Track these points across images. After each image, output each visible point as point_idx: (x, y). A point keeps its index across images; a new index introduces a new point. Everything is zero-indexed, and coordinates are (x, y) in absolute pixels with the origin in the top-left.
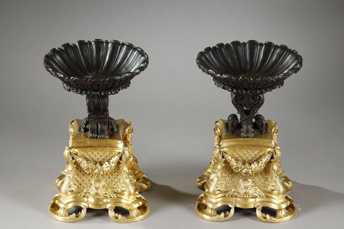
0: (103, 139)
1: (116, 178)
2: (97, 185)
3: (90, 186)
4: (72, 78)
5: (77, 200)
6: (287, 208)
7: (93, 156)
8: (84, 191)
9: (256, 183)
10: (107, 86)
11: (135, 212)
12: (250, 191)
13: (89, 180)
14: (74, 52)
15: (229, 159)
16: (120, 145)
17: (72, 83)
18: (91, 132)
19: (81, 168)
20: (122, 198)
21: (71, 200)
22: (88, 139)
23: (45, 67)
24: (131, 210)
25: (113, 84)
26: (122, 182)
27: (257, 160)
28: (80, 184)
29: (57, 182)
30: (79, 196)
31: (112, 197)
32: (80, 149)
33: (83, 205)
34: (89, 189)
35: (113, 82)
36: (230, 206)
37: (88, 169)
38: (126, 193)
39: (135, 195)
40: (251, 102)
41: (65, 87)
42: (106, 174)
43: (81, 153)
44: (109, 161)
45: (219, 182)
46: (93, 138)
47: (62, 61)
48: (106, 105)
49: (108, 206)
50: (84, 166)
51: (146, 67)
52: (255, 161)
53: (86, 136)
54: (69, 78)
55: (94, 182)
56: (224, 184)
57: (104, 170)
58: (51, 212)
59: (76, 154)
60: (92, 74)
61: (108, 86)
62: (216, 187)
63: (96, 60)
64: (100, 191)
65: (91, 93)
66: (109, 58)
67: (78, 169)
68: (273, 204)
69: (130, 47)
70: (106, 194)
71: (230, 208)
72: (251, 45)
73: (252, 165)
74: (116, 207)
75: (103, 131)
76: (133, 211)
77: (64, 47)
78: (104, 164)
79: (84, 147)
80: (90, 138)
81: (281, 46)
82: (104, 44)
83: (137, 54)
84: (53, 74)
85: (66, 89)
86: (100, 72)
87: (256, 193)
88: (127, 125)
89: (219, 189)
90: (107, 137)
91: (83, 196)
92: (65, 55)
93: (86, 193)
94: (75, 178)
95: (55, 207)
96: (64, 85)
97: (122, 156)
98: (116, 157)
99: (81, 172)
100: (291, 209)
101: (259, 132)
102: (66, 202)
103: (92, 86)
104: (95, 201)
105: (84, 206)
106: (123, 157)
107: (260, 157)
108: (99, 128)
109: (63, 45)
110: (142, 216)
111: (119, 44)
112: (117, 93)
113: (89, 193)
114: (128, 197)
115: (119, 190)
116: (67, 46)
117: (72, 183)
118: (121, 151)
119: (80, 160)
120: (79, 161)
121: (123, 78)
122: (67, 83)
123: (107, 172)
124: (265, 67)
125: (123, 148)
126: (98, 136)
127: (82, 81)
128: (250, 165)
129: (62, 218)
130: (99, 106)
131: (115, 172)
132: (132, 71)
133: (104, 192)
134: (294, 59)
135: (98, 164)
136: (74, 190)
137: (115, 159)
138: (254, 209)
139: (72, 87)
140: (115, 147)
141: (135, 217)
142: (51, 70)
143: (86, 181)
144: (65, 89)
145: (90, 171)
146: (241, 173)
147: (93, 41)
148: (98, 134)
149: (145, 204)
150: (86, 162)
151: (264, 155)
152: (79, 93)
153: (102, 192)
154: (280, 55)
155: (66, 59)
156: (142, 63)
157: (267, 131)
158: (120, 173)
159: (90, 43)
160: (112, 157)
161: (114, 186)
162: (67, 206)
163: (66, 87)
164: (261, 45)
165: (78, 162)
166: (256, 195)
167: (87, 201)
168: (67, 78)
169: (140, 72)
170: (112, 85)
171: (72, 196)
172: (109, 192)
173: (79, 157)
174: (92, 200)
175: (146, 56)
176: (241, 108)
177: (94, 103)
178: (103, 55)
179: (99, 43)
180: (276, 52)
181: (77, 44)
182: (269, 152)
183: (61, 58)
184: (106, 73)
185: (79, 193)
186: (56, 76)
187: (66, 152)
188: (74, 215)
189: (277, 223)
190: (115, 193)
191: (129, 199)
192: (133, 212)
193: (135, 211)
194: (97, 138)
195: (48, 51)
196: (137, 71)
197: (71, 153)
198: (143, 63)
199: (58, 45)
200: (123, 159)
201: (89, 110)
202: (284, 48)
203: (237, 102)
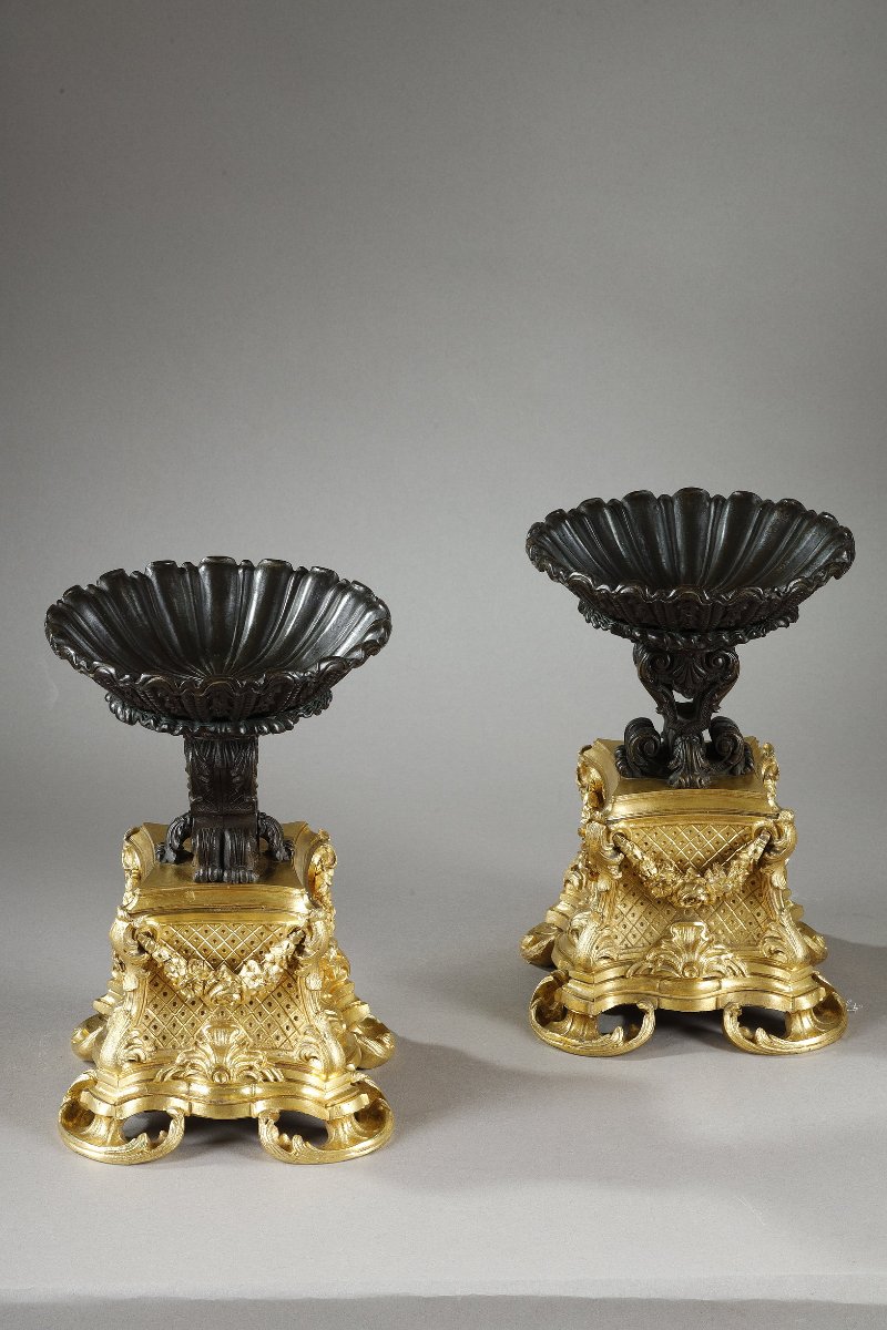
0: (240, 883)
1: (283, 1016)
2: (221, 1039)
3: (196, 1043)
4: (143, 676)
5: (153, 1087)
6: (817, 1010)
7: (205, 941)
8: (178, 1061)
9: (720, 932)
10: (257, 703)
11: (346, 1129)
12: (703, 960)
13: (193, 1024)
14: (140, 600)
15: (635, 856)
16: (299, 902)
17: (144, 693)
18: (202, 862)
19: (167, 982)
20: (304, 1084)
21: (134, 1090)
22: (193, 885)
23: (52, 643)
24: (332, 1122)
25: (278, 698)
26: (301, 1030)
27: (724, 859)
28: (164, 1038)
29: (78, 1036)
30: (158, 1077)
31: (271, 1078)
32: (163, 918)
33: (175, 1106)
34: (193, 1052)
35: (279, 691)
36: (641, 1006)
37: (191, 984)
38: (317, 1065)
39: (346, 1071)
40: (699, 674)
41: (115, 712)
42: (249, 1003)
43: (167, 932)
44: (259, 958)
45: (606, 932)
46: (209, 881)
47: (101, 627)
48: (251, 769)
49: (258, 1109)
50: (176, 975)
51: (383, 641)
52: (716, 860)
53: (182, 876)
54: (134, 679)
55: (209, 1030)
56: (620, 939)
57: (244, 987)
58: (66, 1133)
59: (151, 935)
60: (203, 669)
61: (261, 704)
62: (597, 948)
63: (213, 623)
64: (232, 1059)
65: (203, 729)
66: (257, 616)
67: (156, 985)
68: (774, 997)
69: (326, 580)
70: (251, 1068)
71: (643, 1013)
72: (689, 504)
73: (709, 873)
74: (282, 1112)
75: (239, 859)
76: (340, 1125)
77: (108, 584)
78: (245, 968)
79: (178, 911)
80: (198, 881)
81: (781, 504)
82: (241, 571)
83: (351, 603)
84: (79, 667)
85: (121, 717)
86: (230, 664)
87: (719, 962)
88: (315, 842)
89: (605, 952)
90: (255, 877)
91: (175, 1078)
92: (111, 609)
93: (183, 1066)
94: (147, 1017)
95: (78, 1117)
96: (113, 706)
97: (303, 940)
98: (285, 943)
99: (165, 994)
100: (828, 1013)
101: (724, 773)
102: (115, 1096)
103: (210, 703)
104: (213, 1092)
105: (178, 1109)
106: (309, 943)
107: (732, 848)
108: (228, 845)
109: (105, 577)
110: (370, 1142)
111: (291, 571)
112: (290, 728)
113: (193, 1066)
114: (324, 1076)
115: (294, 1055)
116: (116, 578)
117: (135, 1033)
118: (301, 922)
119: (165, 953)
120: (160, 956)
121: (310, 676)
122: (123, 694)
123: (255, 993)
124: (737, 568)
125: (306, 911)
126: (226, 875)
127: (179, 685)
128: (703, 876)
129: (103, 1149)
130: (228, 773)
131: (279, 995)
132: (339, 654)
133: (246, 1063)
134: (826, 538)
135: (223, 967)
136: (143, 1058)
137: (281, 950)
138: (717, 1016)
139: (142, 709)
140: (282, 909)
141: (346, 1146)
142: (73, 652)
143: (183, 1027)
144: (118, 718)
145: (199, 989)
146: (674, 899)
147: (202, 564)
148: (222, 867)
149: (380, 1104)
150: (183, 962)
151: (744, 841)
152: (164, 731)
153: (236, 1062)
154: (780, 531)
155: (116, 620)
156: (369, 631)
157: (750, 767)
158: (297, 997)
159: (193, 570)
160: (271, 943)
161: (278, 1043)
162: (121, 1110)
163: (119, 710)
164: (719, 501)
165: (159, 960)
166: (720, 968)
167: (188, 1093)
168: (127, 676)
169: (366, 658)
170: (273, 702)
171: (134, 1077)
172: (260, 1063)
173: (161, 945)
174: (201, 1088)
175: (381, 607)
176: (666, 696)
177: (211, 764)
178: (235, 608)
179: (221, 568)
180: (766, 523)
181: (150, 573)
182: (759, 832)
183: (99, 618)
184: (250, 667)
185: (161, 1065)
186: (89, 672)
187: (120, 928)
188: (144, 1138)
189: (789, 1053)
190: (280, 1065)
191: (329, 1085)
192: (341, 1129)
193: (345, 1126)
194: (220, 880)
195: (56, 595)
196: (358, 654)
197: (134, 930)
198: (374, 628)
199: (89, 576)
200: (307, 950)
201: (196, 788)
202: (792, 509)
203: (656, 676)
